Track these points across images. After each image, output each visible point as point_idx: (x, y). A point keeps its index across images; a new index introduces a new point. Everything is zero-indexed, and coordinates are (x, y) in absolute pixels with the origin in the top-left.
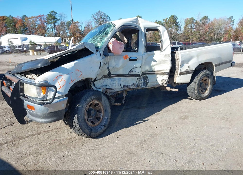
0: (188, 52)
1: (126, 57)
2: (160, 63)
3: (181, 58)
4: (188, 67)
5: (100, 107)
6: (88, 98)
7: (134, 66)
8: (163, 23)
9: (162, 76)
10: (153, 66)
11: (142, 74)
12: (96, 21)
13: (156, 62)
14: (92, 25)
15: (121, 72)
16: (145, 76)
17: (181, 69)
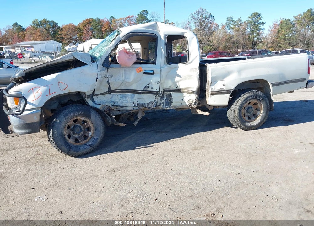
0: (224, 65)
1: (139, 70)
2: (185, 79)
3: (212, 73)
4: (224, 85)
5: (89, 125)
6: (70, 113)
7: (151, 81)
8: (293, 21)
9: (189, 95)
10: (177, 82)
11: (164, 92)
12: (195, 21)
13: (181, 77)
14: (191, 26)
15: (134, 87)
16: (168, 94)
17: (213, 87)
